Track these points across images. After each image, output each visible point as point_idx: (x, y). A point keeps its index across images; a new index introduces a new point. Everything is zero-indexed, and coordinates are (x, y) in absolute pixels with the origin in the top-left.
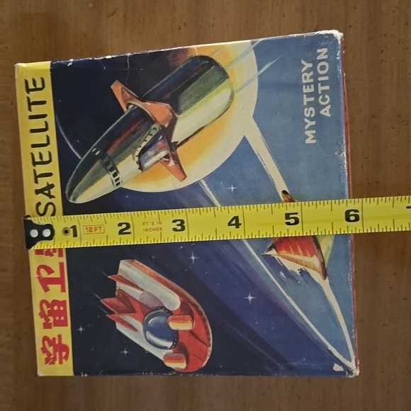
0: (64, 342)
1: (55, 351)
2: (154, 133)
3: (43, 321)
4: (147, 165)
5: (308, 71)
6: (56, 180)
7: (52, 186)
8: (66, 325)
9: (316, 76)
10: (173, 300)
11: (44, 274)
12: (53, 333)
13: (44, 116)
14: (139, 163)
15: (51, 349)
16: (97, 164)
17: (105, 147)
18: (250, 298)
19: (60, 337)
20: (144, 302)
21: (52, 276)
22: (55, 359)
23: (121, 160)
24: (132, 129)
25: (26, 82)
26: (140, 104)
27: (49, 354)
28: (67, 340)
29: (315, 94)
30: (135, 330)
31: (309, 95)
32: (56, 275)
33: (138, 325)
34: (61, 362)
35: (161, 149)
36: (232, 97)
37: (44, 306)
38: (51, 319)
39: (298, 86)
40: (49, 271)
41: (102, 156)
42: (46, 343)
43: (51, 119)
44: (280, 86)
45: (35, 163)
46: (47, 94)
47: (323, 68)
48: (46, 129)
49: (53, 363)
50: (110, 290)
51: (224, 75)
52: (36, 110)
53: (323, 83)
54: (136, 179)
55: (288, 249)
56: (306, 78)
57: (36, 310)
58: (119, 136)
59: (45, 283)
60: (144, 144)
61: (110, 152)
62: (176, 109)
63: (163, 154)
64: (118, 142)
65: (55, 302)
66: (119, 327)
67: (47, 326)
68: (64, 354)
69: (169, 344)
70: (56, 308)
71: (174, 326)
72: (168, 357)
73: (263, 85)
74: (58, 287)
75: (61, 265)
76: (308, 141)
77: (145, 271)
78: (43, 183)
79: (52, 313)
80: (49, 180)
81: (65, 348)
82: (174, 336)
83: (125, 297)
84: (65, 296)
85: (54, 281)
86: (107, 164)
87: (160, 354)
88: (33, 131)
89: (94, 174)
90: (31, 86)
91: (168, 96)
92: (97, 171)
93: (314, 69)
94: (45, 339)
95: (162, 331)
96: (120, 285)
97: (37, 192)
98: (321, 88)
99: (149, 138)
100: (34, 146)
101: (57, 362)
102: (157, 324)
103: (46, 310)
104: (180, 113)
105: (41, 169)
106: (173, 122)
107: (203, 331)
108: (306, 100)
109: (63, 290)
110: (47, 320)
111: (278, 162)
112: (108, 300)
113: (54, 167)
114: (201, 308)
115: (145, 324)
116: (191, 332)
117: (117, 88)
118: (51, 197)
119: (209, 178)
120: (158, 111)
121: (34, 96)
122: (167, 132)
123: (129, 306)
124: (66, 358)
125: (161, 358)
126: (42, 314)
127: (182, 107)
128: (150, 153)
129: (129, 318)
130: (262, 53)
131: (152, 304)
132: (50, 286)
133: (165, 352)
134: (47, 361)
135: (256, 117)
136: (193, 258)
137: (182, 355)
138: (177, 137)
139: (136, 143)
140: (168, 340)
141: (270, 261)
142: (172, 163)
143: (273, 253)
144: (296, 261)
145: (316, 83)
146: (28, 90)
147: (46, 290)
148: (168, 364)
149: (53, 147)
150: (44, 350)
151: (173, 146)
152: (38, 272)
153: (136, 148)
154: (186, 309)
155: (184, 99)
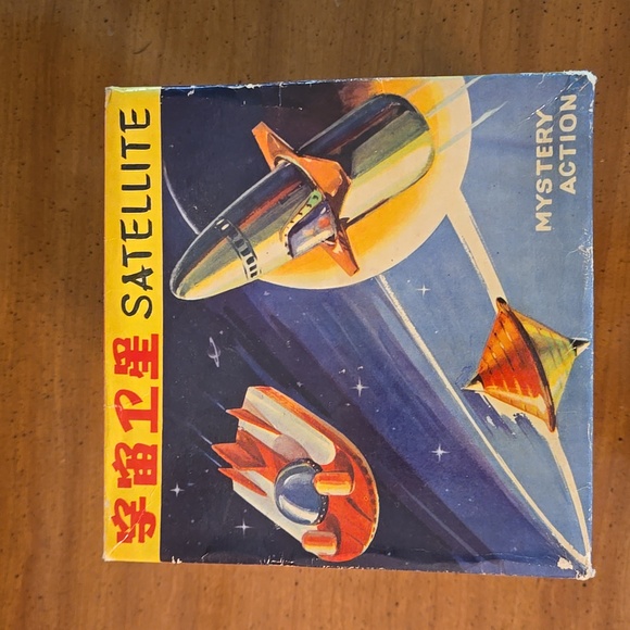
0: (148, 508)
1: (133, 522)
2: (314, 203)
3: (118, 475)
4: (299, 249)
5: (545, 126)
6: (156, 263)
7: (150, 272)
8: (155, 483)
9: (557, 134)
10: (324, 450)
11: (126, 403)
12: (133, 494)
13: (146, 167)
14: (289, 245)
15: (127, 520)
16: (224, 243)
17: (237, 219)
18: (440, 452)
19: (143, 500)
20: (280, 451)
21: (138, 407)
22: (132, 534)
23: (260, 240)
24: (282, 195)
25: (122, 114)
26: (295, 160)
27: (124, 526)
28: (154, 506)
29: (555, 160)
30: (263, 493)
31: (545, 161)
32: (146, 405)
33: (267, 485)
34: (141, 540)
35: (324, 227)
36: (432, 158)
37: (122, 452)
38: (132, 473)
39: (530, 147)
40: (135, 398)
41: (232, 232)
42: (121, 509)
43: (156, 172)
44: (503, 146)
45: (125, 236)
46: (153, 134)
47: (568, 123)
48: (147, 187)
49: (129, 540)
50: (228, 431)
51: (422, 125)
52: (134, 157)
53: (567, 145)
54: (284, 268)
55: (499, 384)
56: (543, 136)
57: (110, 458)
58: (261, 205)
59: (126, 418)
60: (298, 219)
61: (245, 227)
62: (348, 170)
63: (326, 234)
64: (258, 212)
65: (140, 447)
66: (238, 488)
67: (124, 483)
68: (147, 527)
69: (313, 517)
70: (140, 456)
71: (323, 489)
72: (309, 538)
73: (477, 143)
74: (147, 424)
75: (154, 391)
76: (539, 228)
77: (285, 404)
78: (135, 266)
79: (133, 464)
80: (146, 263)
81: (150, 518)
82: (322, 505)
83: (252, 443)
84: (156, 439)
85: (140, 415)
86: (239, 244)
87: (297, 532)
88: (125, 188)
89: (215, 259)
90: (129, 121)
91: (338, 150)
92: (222, 253)
93: (555, 124)
94: (120, 502)
95: (303, 497)
96: (243, 424)
97: (126, 279)
98: (563, 152)
99: (306, 211)
100: (125, 210)
101: (136, 539)
102: (298, 485)
103: (124, 458)
104: (353, 176)
105: (133, 246)
106: (343, 189)
107: (367, 497)
108: (540, 168)
109: (154, 429)
110: (124, 473)
111: (494, 255)
112: (223, 446)
113: (155, 244)
114: (365, 464)
115: (279, 484)
116: (348, 499)
117: (262, 133)
118: (146, 287)
119: (391, 274)
120: (322, 171)
121: (132, 136)
122: (334, 203)
123: (259, 457)
124: (151, 533)
125: (299, 538)
126: (118, 465)
127: (357, 168)
128: (305, 232)
129: (254, 475)
130: (478, 101)
131: (290, 454)
132: (133, 423)
133: (305, 529)
134: (120, 537)
135: (465, 188)
136: (360, 387)
137: (331, 535)
138: (347, 212)
139: (285, 216)
140: (312, 510)
141: (473, 399)
142: (338, 248)
143: (478, 387)
144: (512, 403)
145: (556, 145)
146: (124, 127)
147: (127, 427)
148: (308, 548)
149: (157, 214)
150: (117, 520)
151: (342, 225)
152: (117, 401)
153: (285, 223)
154: (343, 463)
155: (361, 156)
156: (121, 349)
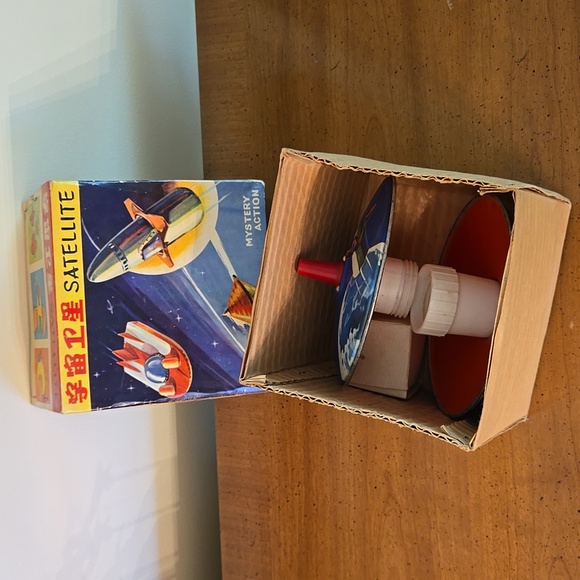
0: (83, 386)
1: (76, 393)
2: (153, 235)
3: (67, 370)
4: (147, 257)
5: (247, 202)
6: (80, 265)
7: (77, 269)
8: (85, 373)
9: (252, 206)
10: (165, 348)
11: (69, 335)
12: (75, 379)
13: (73, 219)
14: (142, 255)
15: (73, 392)
16: (112, 254)
17: (118, 244)
18: (215, 344)
19: (80, 382)
20: (145, 351)
21: (75, 336)
22: (76, 399)
23: (129, 252)
24: (138, 232)
25: (60, 194)
26: (144, 216)
27: (72, 396)
28: (86, 384)
29: (252, 217)
30: (139, 371)
31: (248, 217)
32: (78, 335)
33: (141, 367)
34: (81, 401)
35: (158, 246)
36: (203, 215)
37: (68, 359)
38: (73, 369)
39: (241, 211)
40: (73, 332)
41: (115, 249)
42: (70, 387)
43: (78, 221)
44: (232, 210)
45: (64, 252)
46: (76, 203)
47: (256, 201)
48: (74, 228)
49: (75, 402)
50: (120, 344)
51: (199, 202)
52: (67, 214)
53: (257, 210)
54: (140, 266)
55: (237, 313)
56: (246, 207)
57: (62, 363)
58: (129, 236)
59: (69, 342)
60: (146, 242)
61: (122, 247)
62: (167, 220)
63: (159, 249)
64: (128, 240)
65: (77, 356)
66: (127, 370)
67: (70, 374)
68: (83, 395)
69: (164, 379)
70: (77, 360)
71: (166, 366)
72: (162, 389)
73: (220, 209)
74: (80, 344)
75: (82, 327)
76: (248, 245)
77: (145, 329)
78: (70, 267)
79: (74, 364)
80: (75, 265)
81: (85, 390)
82: (167, 373)
83: (131, 349)
84: (85, 351)
85: (76, 340)
86: (119, 254)
87: (156, 387)
88: (63, 229)
89: (109, 261)
90: (63, 197)
91: (163, 211)
92: (111, 259)
93: (250, 201)
94: (69, 384)
95: (157, 371)
96: (126, 340)
97: (65, 273)
98: (255, 213)
99: (150, 239)
100: (63, 240)
101: (78, 401)
102: (154, 365)
103: (69, 362)
104: (170, 223)
105: (68, 257)
106: (166, 229)
107: (186, 368)
108: (246, 220)
109: (83, 346)
110: (70, 370)
111: (230, 257)
112: (117, 351)
113: (79, 256)
114: (184, 352)
115: (146, 366)
116: (178, 369)
117: (128, 203)
118: (76, 277)
119: (187, 266)
120: (156, 220)
121: (65, 204)
122: (162, 235)
123: (135, 355)
124: (85, 397)
125: (157, 390)
126: (66, 366)
127: (171, 220)
128: (149, 248)
129: (134, 363)
130: (221, 190)
131: (150, 352)
132: (73, 344)
133: (160, 385)
134: (71, 401)
135: (217, 228)
136: (179, 318)
137: (172, 386)
138: (167, 239)
139: (140, 241)
140: (162, 376)
141: (226, 319)
142: (164, 256)
143: (228, 314)
144: (242, 319)
145: (252, 210)
146: (61, 199)
147: (70, 346)
148: (162, 394)
149: (79, 241)
150: (68, 393)
151: (165, 245)
152: (65, 334)
153: (140, 245)
154: (174, 353)
155: (173, 214)
156: (65, 308)
